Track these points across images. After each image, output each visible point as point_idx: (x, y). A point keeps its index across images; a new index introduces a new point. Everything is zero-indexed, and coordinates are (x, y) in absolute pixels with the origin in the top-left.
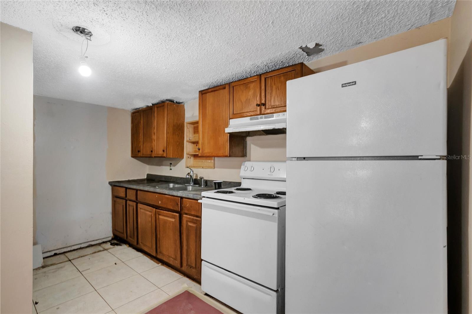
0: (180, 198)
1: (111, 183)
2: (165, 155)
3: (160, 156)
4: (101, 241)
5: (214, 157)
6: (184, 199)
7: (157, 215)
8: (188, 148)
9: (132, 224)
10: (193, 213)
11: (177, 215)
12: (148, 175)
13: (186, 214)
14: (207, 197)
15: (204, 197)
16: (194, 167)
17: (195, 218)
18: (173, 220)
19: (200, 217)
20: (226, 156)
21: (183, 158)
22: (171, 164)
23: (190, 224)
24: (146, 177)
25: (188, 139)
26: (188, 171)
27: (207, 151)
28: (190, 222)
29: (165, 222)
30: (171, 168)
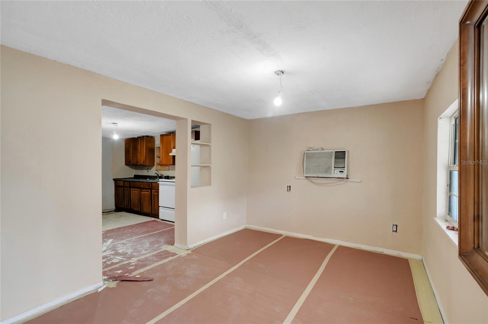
0: (151, 183)
1: (114, 180)
2: (144, 164)
3: (142, 164)
4: (109, 211)
5: (169, 165)
6: (153, 183)
7: (141, 192)
8: (157, 160)
9: (127, 198)
10: (156, 188)
11: (150, 190)
12: (135, 175)
13: (154, 189)
14: (162, 181)
15: (160, 181)
16: (160, 170)
17: (157, 190)
18: (148, 193)
19: (158, 190)
20: (171, 165)
21: (154, 165)
22: (148, 169)
23: (155, 193)
24: (133, 177)
25: (157, 156)
26: (157, 172)
27: (164, 162)
28: (155, 192)
29: (144, 194)
30: (148, 171)
